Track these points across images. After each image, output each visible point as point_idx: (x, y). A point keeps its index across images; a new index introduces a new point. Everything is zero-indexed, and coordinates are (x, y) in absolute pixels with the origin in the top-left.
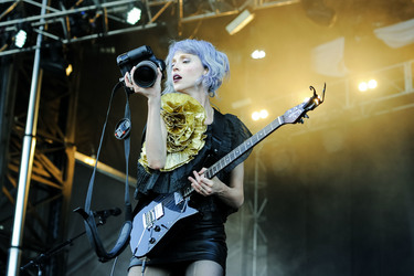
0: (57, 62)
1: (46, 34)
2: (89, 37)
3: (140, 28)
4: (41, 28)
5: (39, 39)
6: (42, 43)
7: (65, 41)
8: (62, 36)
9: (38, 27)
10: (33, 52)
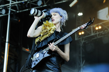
0: (16, 18)
1: (12, 10)
2: (25, 10)
3: (42, 6)
4: (10, 8)
5: (9, 12)
6: (11, 13)
7: (18, 12)
8: (17, 10)
9: (9, 8)
10: (8, 16)
